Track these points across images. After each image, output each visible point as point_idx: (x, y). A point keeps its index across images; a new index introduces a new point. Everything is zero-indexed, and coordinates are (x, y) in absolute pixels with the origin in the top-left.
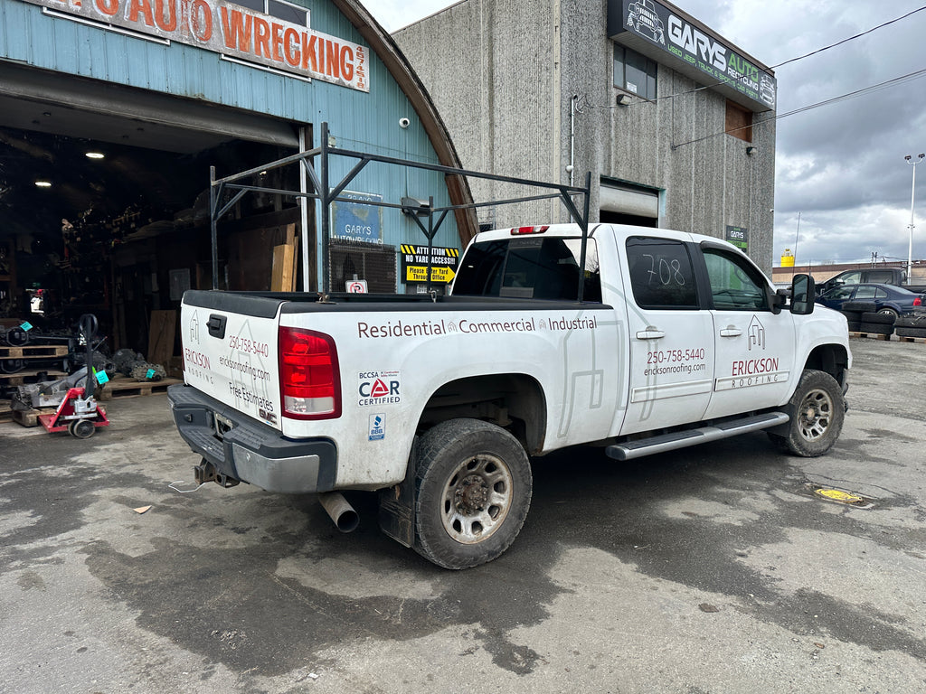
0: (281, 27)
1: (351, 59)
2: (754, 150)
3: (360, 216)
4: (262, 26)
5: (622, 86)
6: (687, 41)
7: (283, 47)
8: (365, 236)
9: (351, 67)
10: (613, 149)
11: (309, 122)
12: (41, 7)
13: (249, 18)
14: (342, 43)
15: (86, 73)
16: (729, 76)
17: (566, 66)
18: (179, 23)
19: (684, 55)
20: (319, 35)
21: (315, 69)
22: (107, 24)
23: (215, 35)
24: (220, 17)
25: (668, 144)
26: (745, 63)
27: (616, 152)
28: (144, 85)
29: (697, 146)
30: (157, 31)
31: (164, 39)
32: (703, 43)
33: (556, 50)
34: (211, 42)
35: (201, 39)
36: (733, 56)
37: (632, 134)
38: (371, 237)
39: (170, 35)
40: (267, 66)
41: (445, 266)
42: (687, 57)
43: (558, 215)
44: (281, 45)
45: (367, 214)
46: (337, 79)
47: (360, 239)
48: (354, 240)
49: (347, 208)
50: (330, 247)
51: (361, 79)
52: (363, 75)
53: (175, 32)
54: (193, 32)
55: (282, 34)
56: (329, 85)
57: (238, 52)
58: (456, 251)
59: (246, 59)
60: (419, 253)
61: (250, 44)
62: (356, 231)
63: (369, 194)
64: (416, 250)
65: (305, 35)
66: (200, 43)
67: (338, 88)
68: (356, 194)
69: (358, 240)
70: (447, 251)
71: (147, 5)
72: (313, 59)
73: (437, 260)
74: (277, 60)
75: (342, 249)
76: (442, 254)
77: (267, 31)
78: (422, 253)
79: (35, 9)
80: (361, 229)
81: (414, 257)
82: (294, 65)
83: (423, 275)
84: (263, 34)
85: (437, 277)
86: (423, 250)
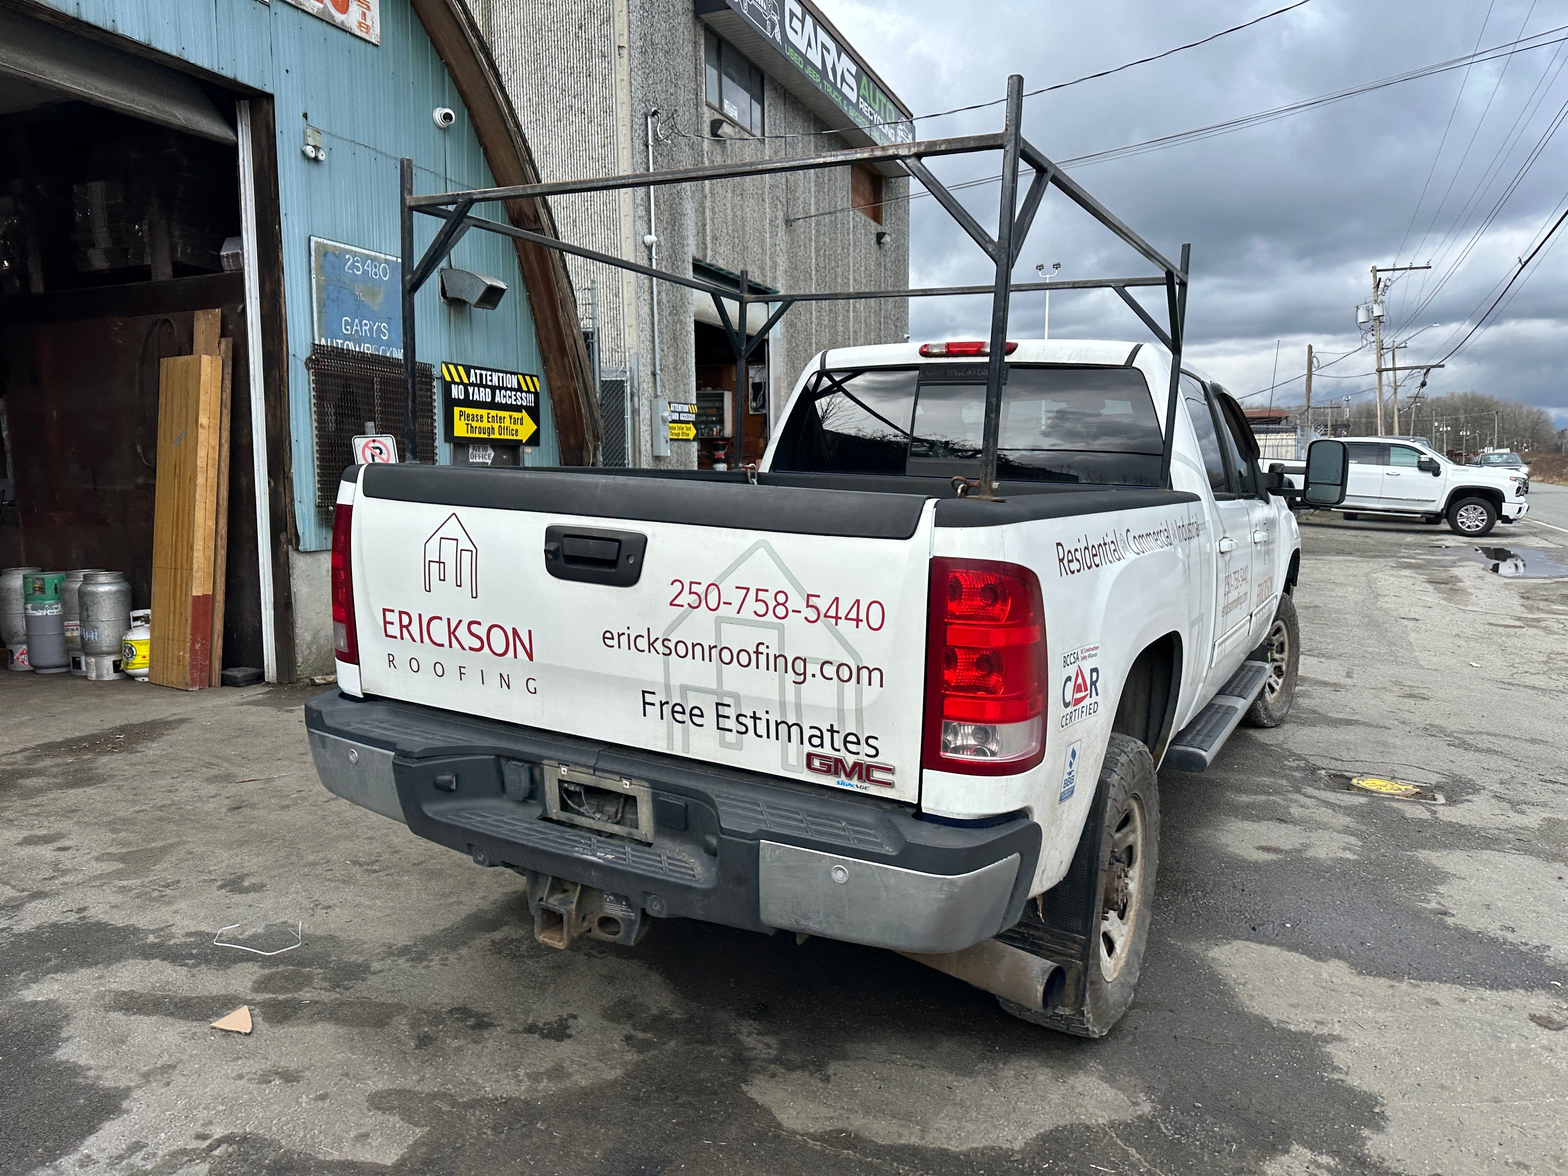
2: (887, 238)
3: (367, 301)
5: (717, 106)
6: (809, 45)
8: (377, 341)
10: (708, 213)
11: (268, 89)
16: (860, 111)
17: (636, 54)
19: (805, 66)
25: (780, 214)
26: (879, 94)
27: (712, 219)
29: (818, 224)
32: (828, 51)
33: (621, 22)
36: (865, 79)
37: (733, 192)
38: (389, 345)
41: (517, 408)
42: (809, 71)
43: (634, 322)
45: (381, 298)
46: (321, 6)
47: (368, 349)
48: (357, 349)
49: (344, 283)
50: (310, 363)
51: (364, 14)
52: (369, 7)
56: (305, 17)
58: (535, 380)
60: (475, 381)
62: (362, 332)
63: (383, 256)
64: (468, 376)
67: (322, 25)
68: (360, 255)
69: (366, 350)
70: (521, 379)
73: (506, 396)
75: (336, 367)
76: (513, 386)
78: (478, 381)
80: (371, 328)
81: (466, 388)
83: (482, 425)
85: (505, 431)
86: (481, 376)
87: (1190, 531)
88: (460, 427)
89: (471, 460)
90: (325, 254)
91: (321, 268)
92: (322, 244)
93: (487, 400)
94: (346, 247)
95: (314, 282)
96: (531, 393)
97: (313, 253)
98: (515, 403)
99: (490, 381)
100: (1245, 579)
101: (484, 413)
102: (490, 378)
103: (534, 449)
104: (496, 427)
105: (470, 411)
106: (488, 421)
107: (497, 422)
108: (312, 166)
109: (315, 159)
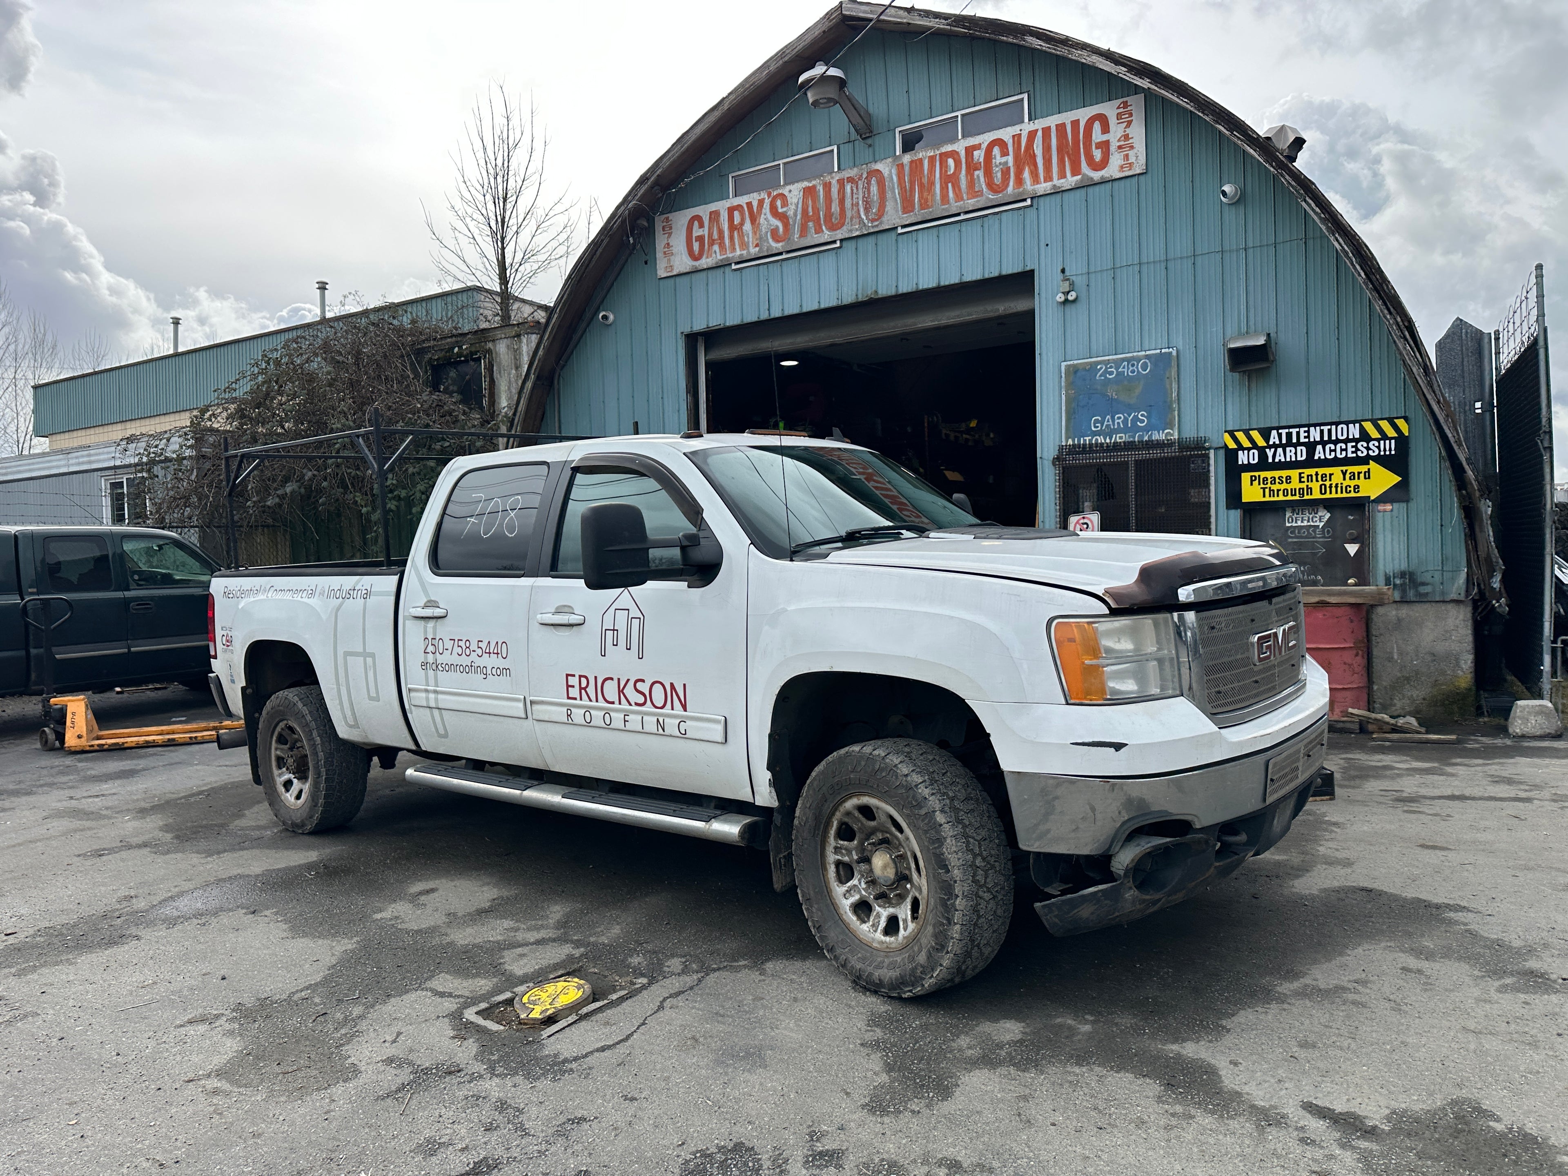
0: (977, 147)
1: (1106, 129)
4: (951, 162)
7: (982, 179)
9: (1105, 146)
11: (1028, 269)
12: (730, 264)
13: (932, 159)
14: (1083, 114)
15: (764, 316)
18: (849, 214)
20: (1039, 124)
21: (1036, 179)
22: (781, 254)
23: (889, 207)
24: (895, 178)
28: (815, 307)
30: (826, 236)
31: (834, 242)
34: (885, 218)
35: (873, 221)
38: (1146, 429)
39: (840, 234)
40: (958, 214)
44: (980, 174)
45: (1138, 391)
46: (1080, 177)
47: (1121, 438)
48: (1108, 441)
49: (1096, 389)
50: (1057, 460)
51: (1127, 157)
52: (1132, 147)
53: (845, 228)
54: (864, 217)
55: (980, 156)
56: (1066, 195)
57: (918, 214)
58: (1401, 423)
59: (930, 218)
60: (1277, 442)
61: (934, 195)
62: (1114, 425)
63: (1143, 353)
64: (1267, 438)
65: (1017, 138)
66: (873, 227)
67: (1083, 191)
68: (1114, 361)
69: (1118, 440)
70: (1369, 426)
71: (816, 211)
72: (1032, 167)
73: (1335, 450)
74: (974, 197)
75: (1083, 460)
76: (1351, 437)
77: (958, 163)
78: (1284, 441)
79: (727, 269)
80: (1126, 420)
81: (1262, 451)
82: (999, 192)
83: (1289, 487)
84: (952, 172)
85: (1334, 489)
86: (1289, 435)
87: (350, 594)
88: (1251, 493)
89: (1288, 525)
90: (1076, 372)
91: (1070, 385)
92: (1074, 366)
93: (1299, 458)
94: (1099, 359)
95: (1063, 397)
96: (1390, 439)
97: (1063, 375)
98: (1354, 455)
99: (1305, 437)
100: (498, 654)
101: (1294, 473)
102: (1306, 434)
103: (1396, 505)
104: (1315, 486)
105: (1268, 474)
106: (1300, 482)
107: (1317, 481)
108: (1068, 307)
109: (1066, 301)
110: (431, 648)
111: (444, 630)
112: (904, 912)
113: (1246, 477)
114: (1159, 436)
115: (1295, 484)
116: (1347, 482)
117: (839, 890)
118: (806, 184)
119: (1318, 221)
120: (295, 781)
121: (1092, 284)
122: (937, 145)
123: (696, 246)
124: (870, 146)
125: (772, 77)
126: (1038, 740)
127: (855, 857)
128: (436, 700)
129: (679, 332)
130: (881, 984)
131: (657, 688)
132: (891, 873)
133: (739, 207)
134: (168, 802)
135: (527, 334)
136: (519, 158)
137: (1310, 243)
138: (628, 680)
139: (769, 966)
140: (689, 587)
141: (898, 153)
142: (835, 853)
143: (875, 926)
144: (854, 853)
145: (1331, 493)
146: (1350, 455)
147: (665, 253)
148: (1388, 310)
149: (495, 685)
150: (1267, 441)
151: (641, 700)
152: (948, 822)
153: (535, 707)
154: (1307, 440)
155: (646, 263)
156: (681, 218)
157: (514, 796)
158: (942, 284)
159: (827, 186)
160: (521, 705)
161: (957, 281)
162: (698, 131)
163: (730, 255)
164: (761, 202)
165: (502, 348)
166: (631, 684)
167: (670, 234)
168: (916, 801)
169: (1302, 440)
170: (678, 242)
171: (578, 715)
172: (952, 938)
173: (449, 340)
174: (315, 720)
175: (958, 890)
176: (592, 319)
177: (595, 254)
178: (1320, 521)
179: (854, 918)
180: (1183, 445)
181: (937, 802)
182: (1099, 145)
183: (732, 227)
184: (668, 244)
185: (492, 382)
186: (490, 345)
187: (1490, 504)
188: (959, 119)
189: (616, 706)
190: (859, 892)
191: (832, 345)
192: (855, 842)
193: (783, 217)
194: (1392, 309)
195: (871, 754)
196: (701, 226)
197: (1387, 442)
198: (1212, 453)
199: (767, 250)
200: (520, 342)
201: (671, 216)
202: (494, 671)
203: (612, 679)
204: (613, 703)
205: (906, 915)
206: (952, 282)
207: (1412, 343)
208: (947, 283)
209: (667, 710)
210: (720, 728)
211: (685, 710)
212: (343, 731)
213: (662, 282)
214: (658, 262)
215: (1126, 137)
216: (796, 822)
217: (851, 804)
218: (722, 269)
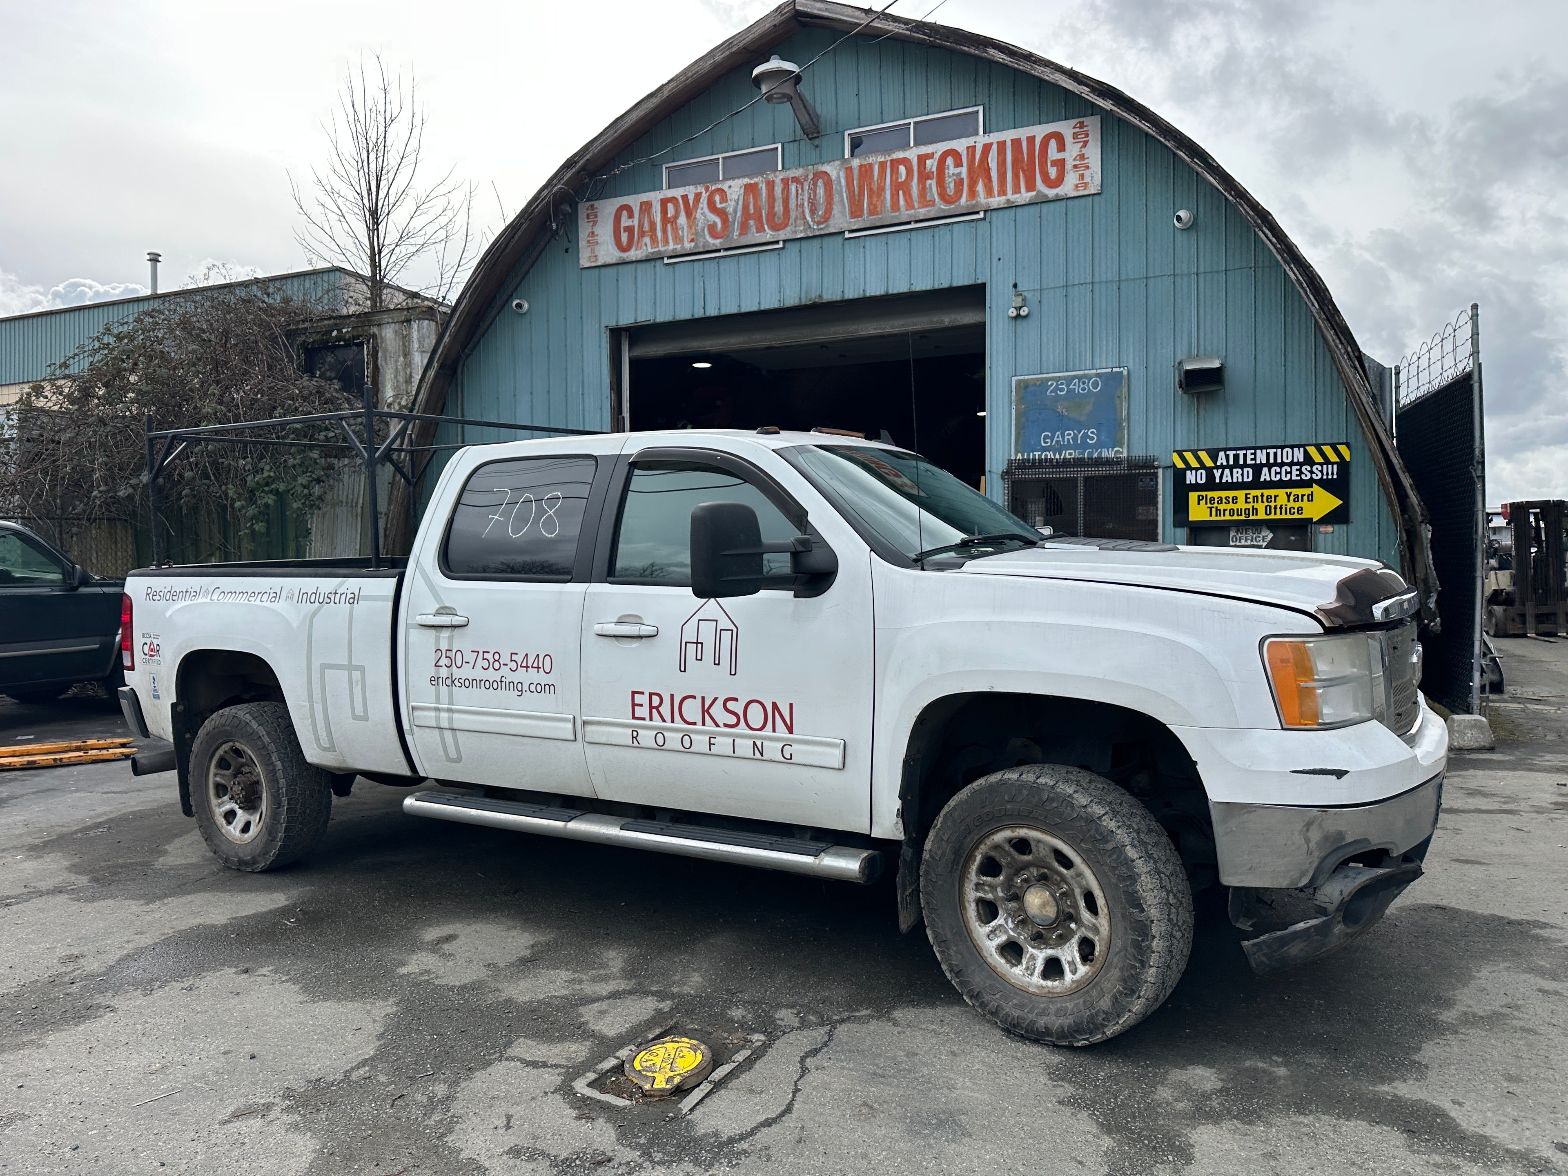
0: (931, 156)
1: (1062, 148)
3: (1072, 414)
4: (902, 169)
7: (934, 189)
9: (1060, 164)
11: (979, 282)
12: (663, 258)
13: (882, 165)
14: (1040, 131)
15: (699, 314)
18: (793, 214)
20: (995, 138)
21: (989, 192)
22: (718, 251)
23: (836, 210)
24: (843, 182)
28: (755, 308)
30: (769, 235)
31: (777, 242)
34: (832, 222)
35: (819, 223)
38: (1096, 447)
39: (783, 235)
40: (909, 223)
44: (932, 183)
45: (1089, 408)
46: (1034, 193)
47: (1070, 454)
48: (1057, 456)
49: (1047, 405)
50: (1007, 474)
51: (1082, 176)
52: (1088, 168)
53: (788, 228)
54: (809, 218)
55: (931, 165)
56: (1019, 210)
57: (866, 220)
58: (1343, 449)
59: (879, 224)
60: (1225, 463)
61: (883, 202)
62: (1064, 441)
63: (1094, 371)
64: (1214, 458)
65: (971, 149)
66: (819, 230)
67: (1037, 208)
68: (1065, 378)
69: (1068, 456)
70: (1312, 450)
71: (758, 209)
72: (986, 181)
73: (1280, 473)
74: (926, 206)
75: (1031, 475)
76: (1295, 460)
77: (909, 171)
78: (1231, 463)
79: (658, 263)
80: (1075, 436)
81: (1210, 472)
82: (951, 203)
83: (1235, 507)
84: (903, 178)
85: (1278, 511)
86: (1236, 457)
87: (330, 598)
88: (1198, 512)
90: (1026, 387)
91: (1020, 399)
92: (1023, 380)
93: (1245, 480)
94: (1050, 375)
95: (1013, 411)
96: (1333, 464)
97: (1014, 390)
98: (1299, 478)
99: (1252, 459)
100: (538, 668)
101: (1241, 494)
102: (1253, 457)
103: (1336, 527)
104: (1261, 507)
105: (1216, 494)
106: (1246, 502)
107: (1263, 502)
108: (1019, 322)
109: (1018, 316)
110: (444, 661)
111: (463, 642)
112: (1069, 953)
113: (1193, 496)
114: (1108, 453)
115: (1241, 505)
116: (1291, 504)
117: (980, 931)
118: (747, 181)
119: (1274, 251)
120: (240, 812)
121: (1044, 301)
122: (888, 151)
123: (624, 237)
124: (817, 146)
125: (717, 66)
126: (1253, 768)
127: (1001, 894)
128: (451, 720)
129: (603, 326)
130: (1048, 1032)
131: (754, 709)
132: (1051, 912)
133: (673, 200)
134: (61, 837)
135: (419, 319)
136: (397, 134)
137: (1260, 272)
138: (716, 699)
139: (897, 1014)
140: (795, 596)
141: (846, 157)
142: (977, 890)
143: (1030, 970)
144: (999, 889)
145: (1275, 514)
146: (1294, 478)
147: (588, 241)
148: (1340, 340)
149: (532, 703)
150: (1215, 461)
151: (733, 720)
152: (1140, 858)
153: (589, 728)
154: (1253, 462)
155: (567, 251)
156: (608, 207)
157: (555, 829)
158: (891, 292)
159: (771, 185)
160: (570, 726)
161: (906, 290)
162: (634, 117)
163: (663, 249)
164: (698, 196)
165: (389, 334)
166: (719, 703)
167: (595, 223)
168: (1101, 834)
169: (1249, 462)
170: (605, 231)
171: (647, 737)
172: (1146, 982)
173: (326, 322)
174: (274, 742)
175: (1155, 930)
176: (503, 307)
177: (513, 237)
178: (1263, 541)
179: (1003, 961)
180: (1132, 464)
181: (1126, 835)
182: (1055, 163)
183: (665, 219)
184: (593, 233)
185: (376, 369)
186: (375, 330)
187: (1430, 528)
188: (912, 126)
189: (699, 727)
190: (1006, 932)
191: (769, 348)
192: (1001, 878)
193: (722, 214)
194: (1343, 340)
195: (1034, 782)
196: (631, 216)
197: (1330, 466)
198: (1160, 471)
199: (704, 246)
200: (410, 327)
201: (596, 204)
202: (533, 688)
203: (694, 697)
204: (695, 724)
205: (1073, 957)
206: (901, 291)
207: (1361, 372)
208: (895, 292)
209: (768, 732)
210: (839, 752)
211: (791, 732)
212: (312, 754)
213: (584, 272)
214: (581, 251)
215: (1082, 157)
216: (926, 856)
217: (1000, 837)
218: (653, 263)
